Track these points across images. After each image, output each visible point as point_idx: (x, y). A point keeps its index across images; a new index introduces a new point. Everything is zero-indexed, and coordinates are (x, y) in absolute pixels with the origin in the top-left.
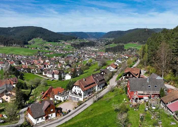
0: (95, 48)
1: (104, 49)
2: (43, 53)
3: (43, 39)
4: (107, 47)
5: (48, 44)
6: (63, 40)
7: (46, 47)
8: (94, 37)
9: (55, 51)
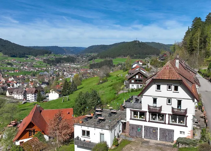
0: (76, 65)
1: (87, 65)
2: (3, 70)
3: (3, 53)
4: (92, 62)
5: (11, 60)
6: (32, 55)
7: (9, 64)
8: (72, 52)
9: (22, 68)
